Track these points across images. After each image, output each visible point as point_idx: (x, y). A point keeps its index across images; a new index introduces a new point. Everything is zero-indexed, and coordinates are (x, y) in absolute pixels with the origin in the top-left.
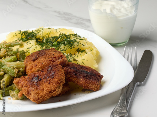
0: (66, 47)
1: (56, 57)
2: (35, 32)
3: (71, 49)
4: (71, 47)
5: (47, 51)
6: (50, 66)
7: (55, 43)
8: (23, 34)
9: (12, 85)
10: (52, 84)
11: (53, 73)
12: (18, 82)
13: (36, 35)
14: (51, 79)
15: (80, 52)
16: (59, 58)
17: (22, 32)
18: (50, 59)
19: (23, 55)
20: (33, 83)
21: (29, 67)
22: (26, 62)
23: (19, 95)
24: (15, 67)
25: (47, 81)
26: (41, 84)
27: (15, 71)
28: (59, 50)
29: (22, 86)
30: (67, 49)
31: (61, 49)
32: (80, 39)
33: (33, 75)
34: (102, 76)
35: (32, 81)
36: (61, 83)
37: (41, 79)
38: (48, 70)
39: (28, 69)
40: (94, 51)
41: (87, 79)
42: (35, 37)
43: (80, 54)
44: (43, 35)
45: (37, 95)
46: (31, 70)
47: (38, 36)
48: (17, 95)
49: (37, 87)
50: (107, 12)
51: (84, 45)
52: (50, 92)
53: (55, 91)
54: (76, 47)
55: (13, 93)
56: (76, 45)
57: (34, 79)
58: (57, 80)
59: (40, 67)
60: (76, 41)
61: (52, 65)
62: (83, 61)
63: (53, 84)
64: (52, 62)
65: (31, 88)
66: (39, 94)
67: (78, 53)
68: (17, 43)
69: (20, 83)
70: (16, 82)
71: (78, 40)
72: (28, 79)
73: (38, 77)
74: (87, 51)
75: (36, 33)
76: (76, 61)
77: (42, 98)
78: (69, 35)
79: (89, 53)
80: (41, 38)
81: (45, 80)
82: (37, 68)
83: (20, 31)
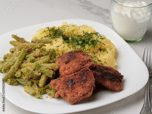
0: (90, 47)
1: (85, 61)
2: (61, 29)
3: (94, 48)
4: (94, 47)
5: (77, 54)
6: (82, 71)
7: (80, 42)
8: (51, 31)
9: (49, 85)
10: (84, 88)
11: (85, 78)
12: (55, 84)
13: (62, 33)
14: (83, 84)
15: (102, 51)
16: (88, 62)
17: (50, 29)
18: (81, 63)
19: (54, 53)
20: (68, 86)
21: (61, 69)
22: (59, 63)
23: (56, 95)
24: (50, 68)
25: (80, 85)
26: (75, 87)
27: (51, 73)
28: (85, 50)
29: (59, 88)
30: (91, 48)
31: (86, 49)
32: (101, 39)
33: (68, 78)
34: (123, 76)
35: (67, 84)
36: (92, 87)
37: (75, 83)
38: (80, 75)
39: (62, 71)
40: (113, 50)
41: (112, 81)
42: (62, 35)
43: (102, 53)
44: (68, 32)
45: (73, 97)
46: (64, 71)
47: (64, 33)
48: (53, 95)
49: (72, 90)
50: (128, 16)
51: (105, 45)
52: (83, 95)
53: (87, 94)
54: (99, 47)
55: (50, 93)
56: (98, 44)
57: (69, 83)
58: (89, 85)
59: (72, 70)
60: (98, 41)
61: (84, 70)
62: (105, 61)
63: (86, 88)
64: (83, 65)
65: (67, 91)
66: (74, 96)
67: (101, 52)
68: (47, 41)
69: (57, 85)
70: (53, 84)
71: (100, 40)
72: (63, 82)
73: (72, 80)
74: (108, 50)
75: (62, 31)
76: (100, 61)
77: (76, 100)
78: (91, 34)
79: (109, 52)
80: (66, 35)
81: (79, 84)
82: (70, 71)
83: (48, 28)
